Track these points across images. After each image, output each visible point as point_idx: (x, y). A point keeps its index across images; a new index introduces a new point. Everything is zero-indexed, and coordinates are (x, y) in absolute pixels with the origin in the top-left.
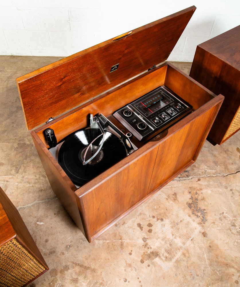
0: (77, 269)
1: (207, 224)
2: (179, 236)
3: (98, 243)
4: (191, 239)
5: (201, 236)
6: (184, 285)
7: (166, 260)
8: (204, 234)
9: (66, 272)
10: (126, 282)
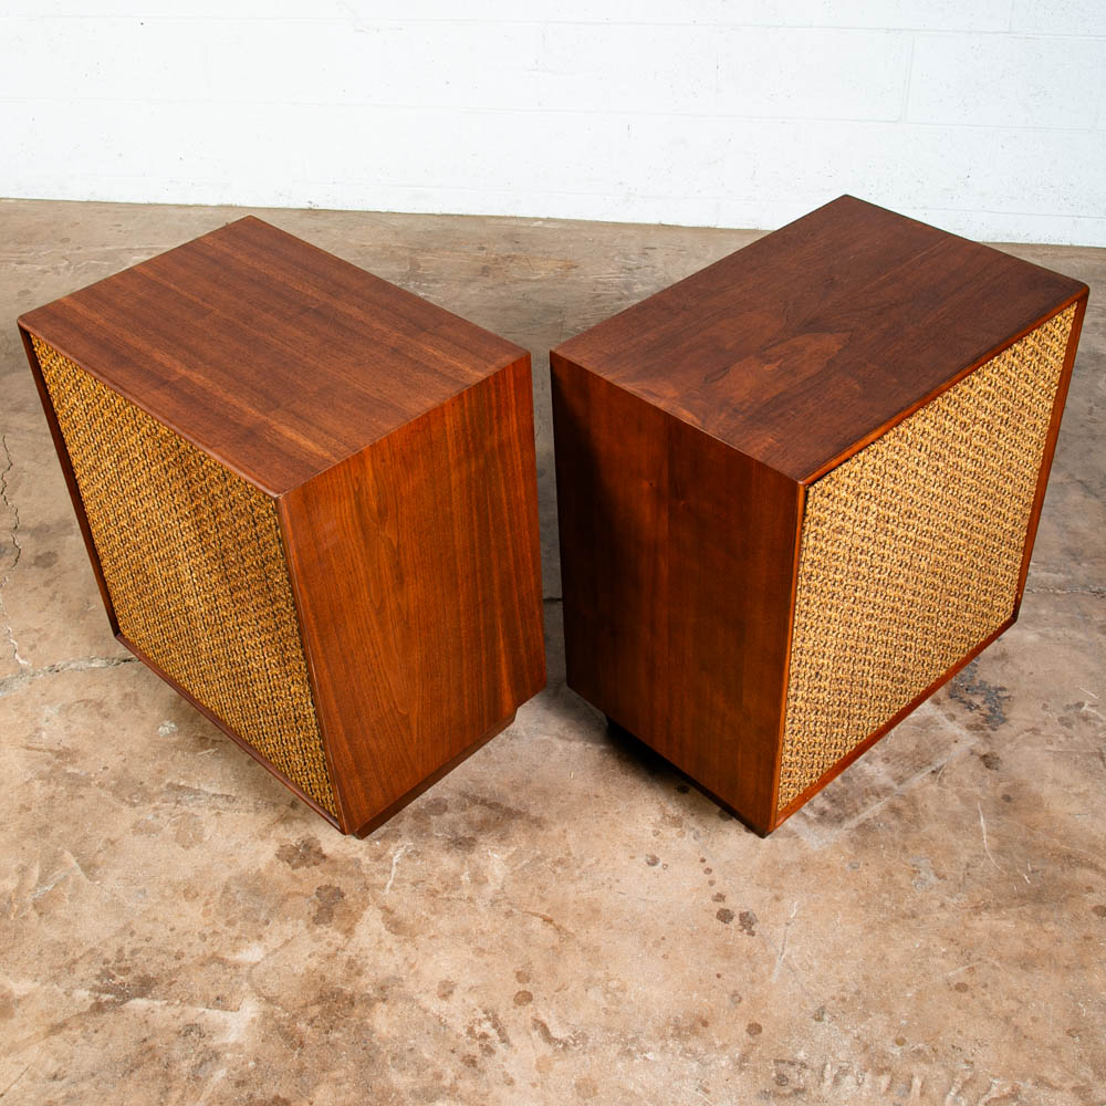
0: (477, 813)
1: (1003, 731)
2: (884, 756)
3: (566, 749)
4: (930, 771)
5: (974, 766)
6: (880, 897)
7: (819, 820)
8: (989, 761)
9: (433, 818)
10: (656, 867)
